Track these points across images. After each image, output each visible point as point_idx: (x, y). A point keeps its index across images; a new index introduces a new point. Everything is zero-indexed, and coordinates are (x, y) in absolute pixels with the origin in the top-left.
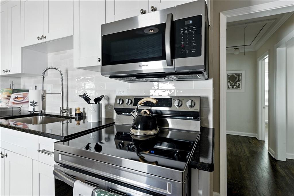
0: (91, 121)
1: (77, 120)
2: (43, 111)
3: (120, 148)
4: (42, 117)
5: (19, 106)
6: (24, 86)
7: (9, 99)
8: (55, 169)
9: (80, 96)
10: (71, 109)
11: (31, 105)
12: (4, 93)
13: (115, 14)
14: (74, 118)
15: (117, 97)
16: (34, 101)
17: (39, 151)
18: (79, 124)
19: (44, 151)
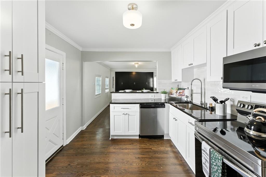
0: (218, 114)
1: (210, 110)
2: (192, 101)
3: (241, 139)
4: (191, 104)
5: (181, 97)
6: (183, 86)
7: (177, 93)
8: (195, 133)
9: (211, 97)
10: (206, 103)
11: (186, 97)
12: (175, 90)
13: (234, 48)
14: (208, 109)
15: (239, 102)
16: (187, 96)
17: (189, 122)
18: (211, 114)
19: (191, 123)
